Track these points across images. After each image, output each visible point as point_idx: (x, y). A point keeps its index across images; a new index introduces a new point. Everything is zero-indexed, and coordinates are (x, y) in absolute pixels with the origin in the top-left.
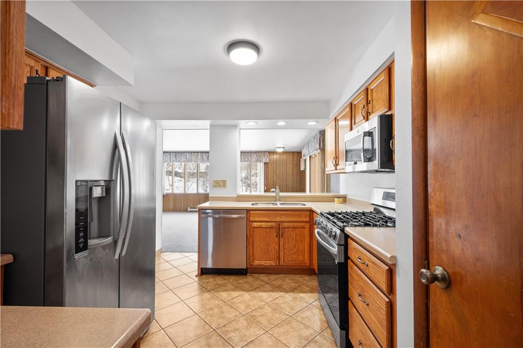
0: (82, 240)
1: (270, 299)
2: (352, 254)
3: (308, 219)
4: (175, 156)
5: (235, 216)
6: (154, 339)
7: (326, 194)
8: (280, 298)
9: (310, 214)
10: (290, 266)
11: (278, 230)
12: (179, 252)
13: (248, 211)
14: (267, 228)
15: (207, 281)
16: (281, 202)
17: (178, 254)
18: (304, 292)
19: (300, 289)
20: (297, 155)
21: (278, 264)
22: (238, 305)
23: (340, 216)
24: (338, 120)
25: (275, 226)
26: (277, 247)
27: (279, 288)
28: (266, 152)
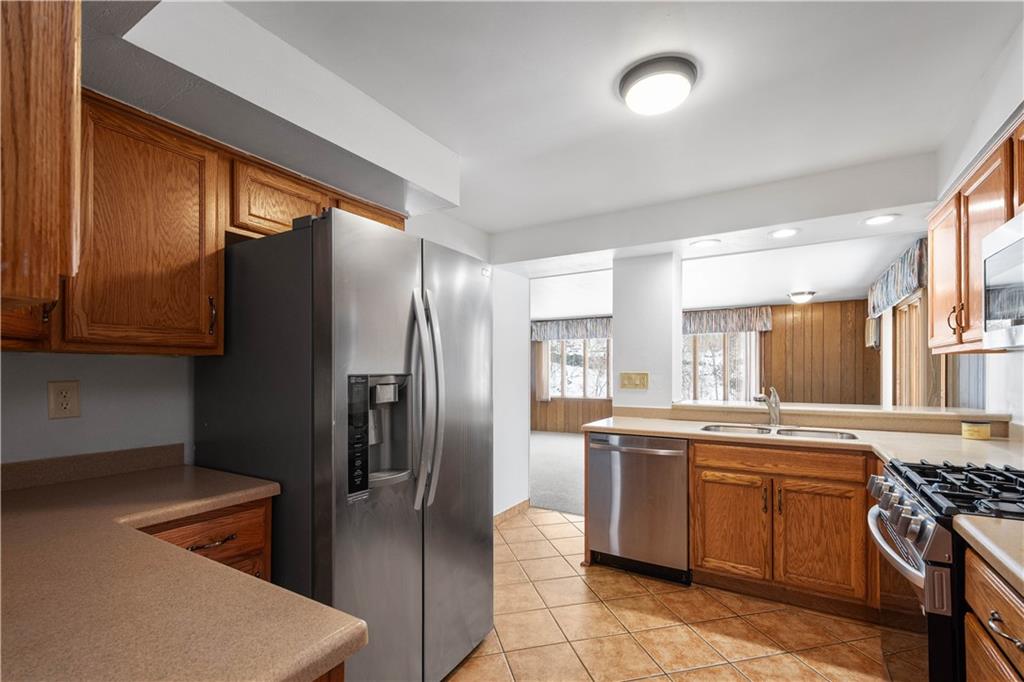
0: (359, 472)
1: (737, 657)
2: (975, 598)
3: (859, 476)
4: (567, 328)
5: (662, 452)
6: (486, 667)
7: (943, 411)
8: (766, 662)
9: (866, 461)
10: (803, 588)
11: (769, 492)
12: (561, 511)
13: (690, 442)
14: (738, 485)
15: (602, 579)
16: (783, 427)
17: (557, 514)
18: (841, 665)
19: (828, 652)
20: (854, 309)
21: (767, 577)
22: (658, 648)
23: (950, 477)
24: (967, 199)
25: (759, 483)
26: (765, 535)
27: (769, 637)
28: (766, 306)
